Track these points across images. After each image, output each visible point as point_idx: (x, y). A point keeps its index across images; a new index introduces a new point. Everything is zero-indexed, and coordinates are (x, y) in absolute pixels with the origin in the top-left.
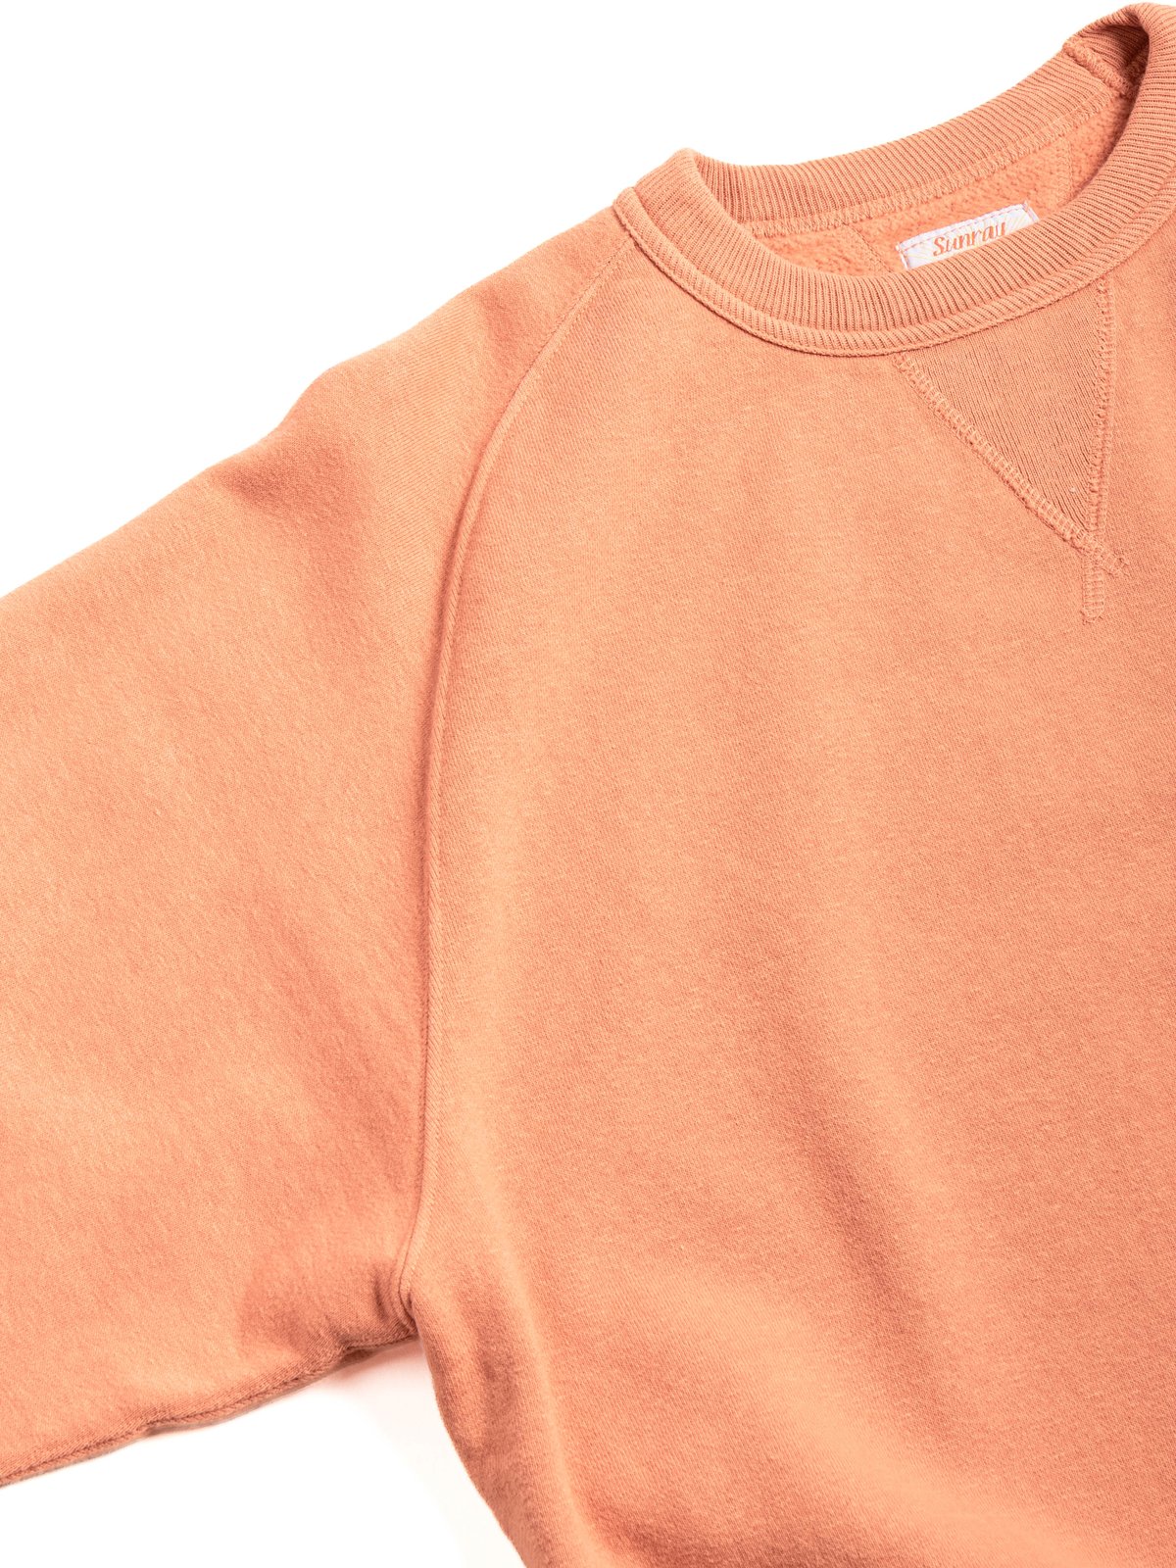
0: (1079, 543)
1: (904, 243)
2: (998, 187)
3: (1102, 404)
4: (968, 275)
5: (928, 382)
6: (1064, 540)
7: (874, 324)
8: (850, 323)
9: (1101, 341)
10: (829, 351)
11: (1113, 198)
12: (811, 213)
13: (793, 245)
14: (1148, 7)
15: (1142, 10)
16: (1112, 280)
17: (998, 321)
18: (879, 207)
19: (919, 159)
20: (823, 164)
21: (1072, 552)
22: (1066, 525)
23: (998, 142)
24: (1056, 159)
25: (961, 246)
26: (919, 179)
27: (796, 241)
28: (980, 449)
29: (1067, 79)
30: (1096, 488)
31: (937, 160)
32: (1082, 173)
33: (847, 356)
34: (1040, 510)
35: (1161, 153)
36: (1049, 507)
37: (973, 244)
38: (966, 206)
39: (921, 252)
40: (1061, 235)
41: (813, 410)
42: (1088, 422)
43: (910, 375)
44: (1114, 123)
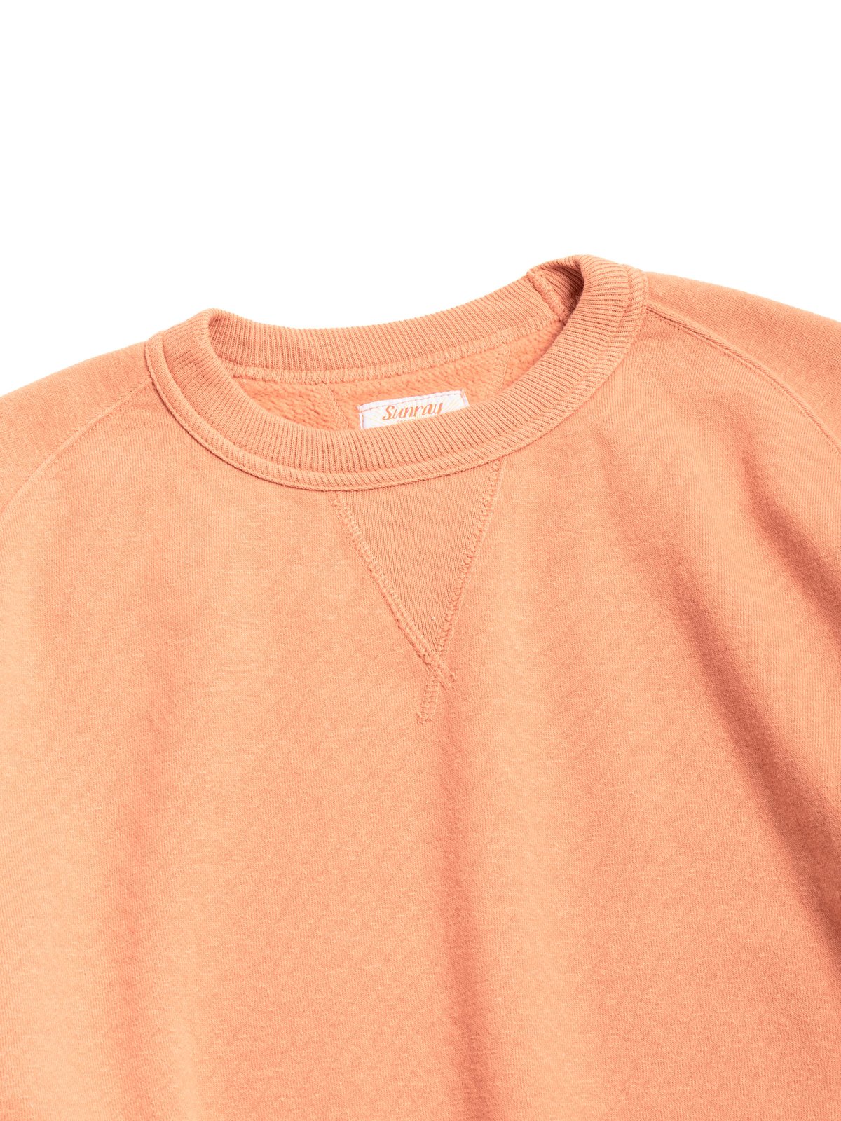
0: (428, 660)
1: (364, 405)
2: (445, 374)
3: (470, 553)
4: (399, 442)
5: (351, 517)
6: (419, 656)
7: (320, 468)
8: (303, 464)
9: (483, 506)
10: (282, 482)
11: (522, 400)
12: (301, 369)
13: (281, 391)
14: (590, 258)
15: (584, 262)
16: (505, 463)
17: (413, 480)
18: (352, 374)
19: (391, 343)
20: (319, 333)
21: (423, 667)
22: (423, 643)
23: (454, 341)
24: (496, 360)
25: (405, 416)
26: (387, 358)
27: (284, 389)
28: (376, 576)
29: (522, 299)
30: (449, 619)
31: (405, 346)
32: (512, 375)
33: (295, 488)
34: (408, 630)
35: (569, 373)
36: (415, 628)
37: (415, 416)
38: (417, 385)
39: (374, 416)
40: (476, 422)
41: (262, 523)
42: (457, 566)
43: (339, 510)
44: (548, 340)
